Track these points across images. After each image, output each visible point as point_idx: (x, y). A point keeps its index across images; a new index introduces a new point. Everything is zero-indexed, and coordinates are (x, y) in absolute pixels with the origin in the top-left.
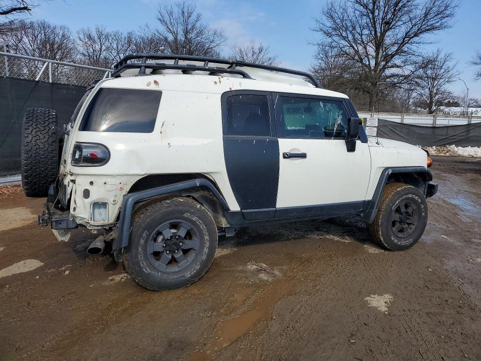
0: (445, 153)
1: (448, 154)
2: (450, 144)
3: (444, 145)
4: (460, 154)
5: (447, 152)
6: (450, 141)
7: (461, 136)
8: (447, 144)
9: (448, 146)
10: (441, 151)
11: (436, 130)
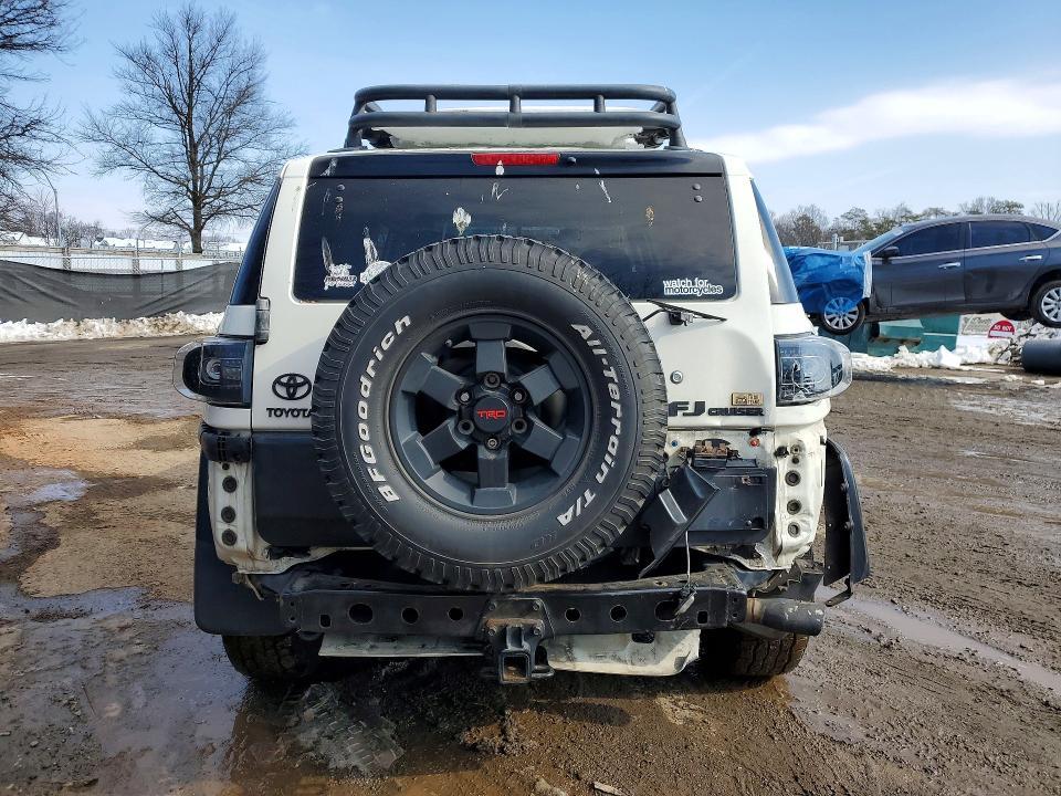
0: (170, 331)
1: (177, 332)
2: (174, 310)
3: (162, 314)
4: (201, 328)
5: (174, 326)
6: (172, 305)
7: (190, 292)
8: (168, 310)
9: (170, 315)
10: (161, 327)
11: (142, 281)
